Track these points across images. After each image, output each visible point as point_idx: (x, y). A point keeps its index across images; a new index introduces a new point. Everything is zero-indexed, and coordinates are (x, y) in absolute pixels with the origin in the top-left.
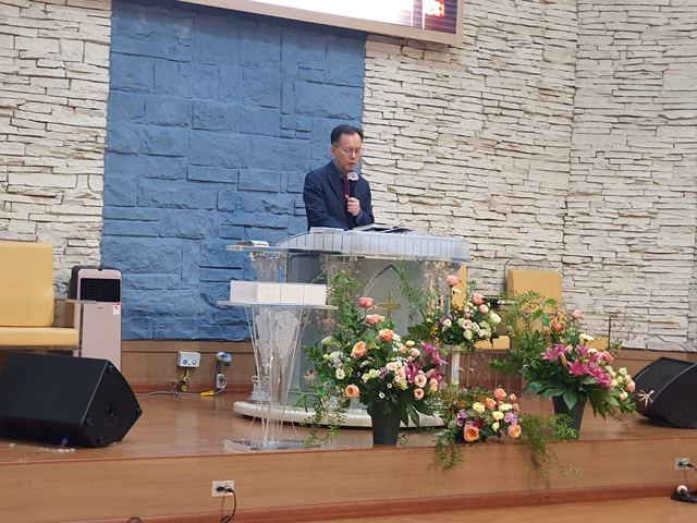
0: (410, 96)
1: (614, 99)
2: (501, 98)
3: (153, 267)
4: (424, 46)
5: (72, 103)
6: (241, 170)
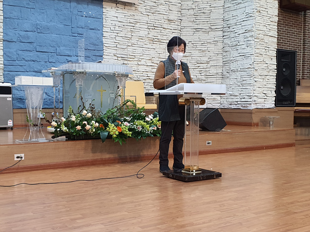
0: (121, 22)
1: (194, 23)
2: (154, 23)
4: (125, 4)
6: (57, 48)
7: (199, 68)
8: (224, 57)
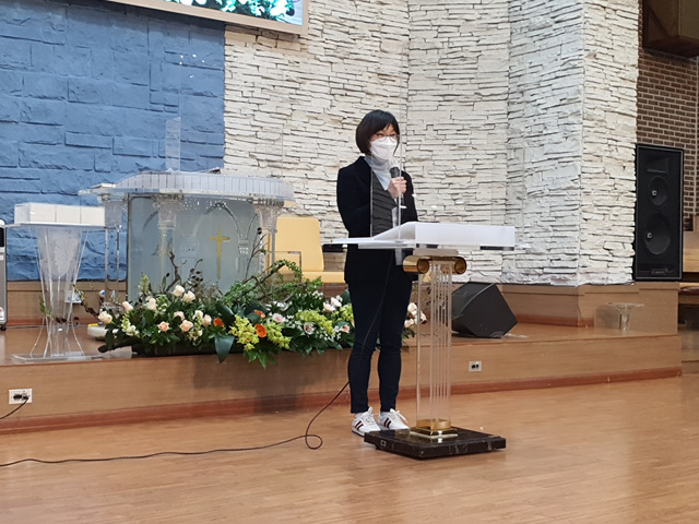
0: (267, 78)
1: (439, 82)
2: (346, 81)
4: (277, 36)
6: (116, 138)
7: (451, 186)
8: (509, 163)
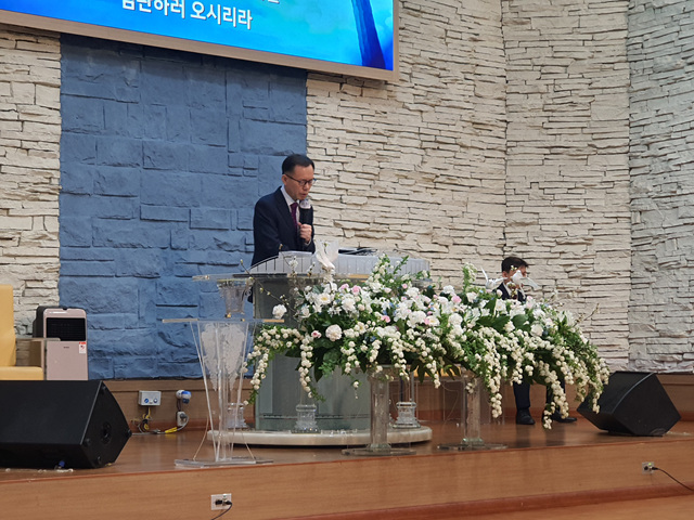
0: (351, 132)
1: (544, 131)
2: (437, 133)
3: (110, 307)
4: (362, 83)
5: (26, 145)
6: (192, 208)
8: (634, 228)
